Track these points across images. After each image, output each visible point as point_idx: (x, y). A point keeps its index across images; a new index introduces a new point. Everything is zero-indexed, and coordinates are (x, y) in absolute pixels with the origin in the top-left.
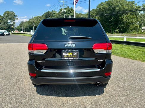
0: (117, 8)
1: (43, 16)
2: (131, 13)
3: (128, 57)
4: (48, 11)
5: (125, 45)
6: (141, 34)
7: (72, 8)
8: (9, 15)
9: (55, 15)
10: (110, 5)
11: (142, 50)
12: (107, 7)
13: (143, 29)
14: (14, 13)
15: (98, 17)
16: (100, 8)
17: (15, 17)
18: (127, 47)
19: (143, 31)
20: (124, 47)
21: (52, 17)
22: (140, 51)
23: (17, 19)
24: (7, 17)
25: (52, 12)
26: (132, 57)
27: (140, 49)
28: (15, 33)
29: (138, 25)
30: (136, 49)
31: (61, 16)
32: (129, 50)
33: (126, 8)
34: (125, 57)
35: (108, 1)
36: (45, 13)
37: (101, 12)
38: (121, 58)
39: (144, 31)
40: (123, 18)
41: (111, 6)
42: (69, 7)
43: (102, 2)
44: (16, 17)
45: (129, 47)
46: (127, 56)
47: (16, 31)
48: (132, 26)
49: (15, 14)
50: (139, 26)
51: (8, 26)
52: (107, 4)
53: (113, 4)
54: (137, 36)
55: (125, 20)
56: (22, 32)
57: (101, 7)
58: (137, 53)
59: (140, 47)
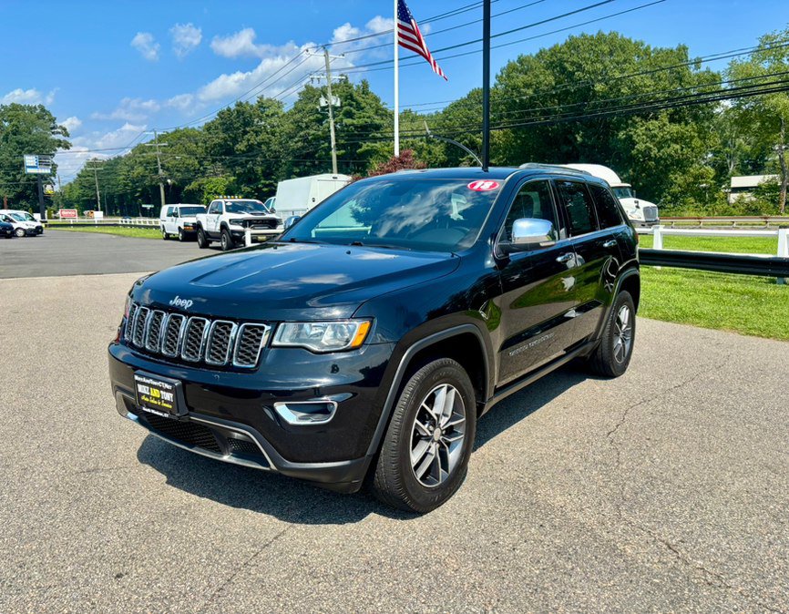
0: (599, 87)
1: (208, 128)
2: (671, 110)
3: (682, 317)
4: (240, 104)
5: (659, 268)
6: (725, 213)
7: (365, 85)
8: (22, 127)
9: (275, 121)
10: (563, 70)
11: (738, 287)
12: (549, 79)
13: (736, 190)
14: (48, 113)
15: (505, 134)
16: (515, 88)
17: (56, 137)
18: (670, 278)
19: (733, 197)
20: (655, 277)
21: (257, 133)
22: (729, 291)
23: (67, 146)
24: (11, 137)
25: (261, 105)
26: (700, 318)
27: (729, 286)
28: (60, 221)
29: (709, 168)
30: (713, 283)
31: (307, 127)
32: (682, 290)
33: (645, 86)
34: (668, 321)
35: (554, 51)
36: (221, 114)
37: (522, 105)
38: (652, 321)
39: (740, 201)
40: (635, 137)
41: (573, 73)
42: (350, 81)
43: (526, 54)
44: (60, 137)
45: (680, 278)
46: (678, 313)
47: (63, 212)
48: (678, 178)
49: (53, 120)
50: (712, 171)
51: (18, 186)
52: (550, 66)
53: (580, 67)
54: (706, 226)
55: (641, 146)
56: (98, 216)
57: (520, 79)
58: (720, 301)
59: (731, 276)
